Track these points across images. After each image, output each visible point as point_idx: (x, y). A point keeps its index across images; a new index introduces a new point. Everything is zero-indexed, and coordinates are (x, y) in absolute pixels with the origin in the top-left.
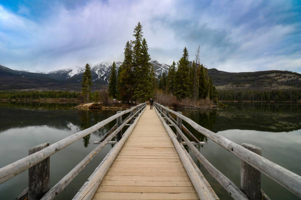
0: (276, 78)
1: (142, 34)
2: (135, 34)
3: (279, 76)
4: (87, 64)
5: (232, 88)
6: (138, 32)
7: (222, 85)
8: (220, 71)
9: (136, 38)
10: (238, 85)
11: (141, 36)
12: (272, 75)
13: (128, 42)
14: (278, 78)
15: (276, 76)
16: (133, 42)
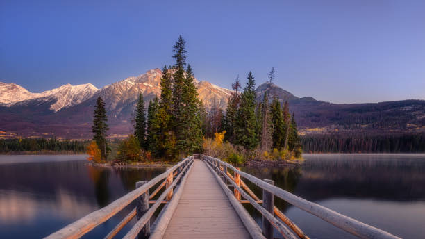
0: (413, 114)
1: (185, 54)
2: (176, 53)
3: (419, 110)
4: (99, 98)
5: (337, 130)
6: (180, 52)
7: (321, 126)
8: (320, 102)
9: (178, 61)
10: (347, 126)
11: (185, 57)
12: (407, 108)
13: (165, 67)
14: (417, 113)
15: (414, 110)
16: (173, 68)
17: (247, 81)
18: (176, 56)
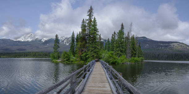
1: (93, 14)
2: (89, 14)
6: (90, 13)
9: (89, 17)
11: (93, 15)
13: (84, 20)
16: (87, 20)
17: (121, 27)
18: (88, 15)
